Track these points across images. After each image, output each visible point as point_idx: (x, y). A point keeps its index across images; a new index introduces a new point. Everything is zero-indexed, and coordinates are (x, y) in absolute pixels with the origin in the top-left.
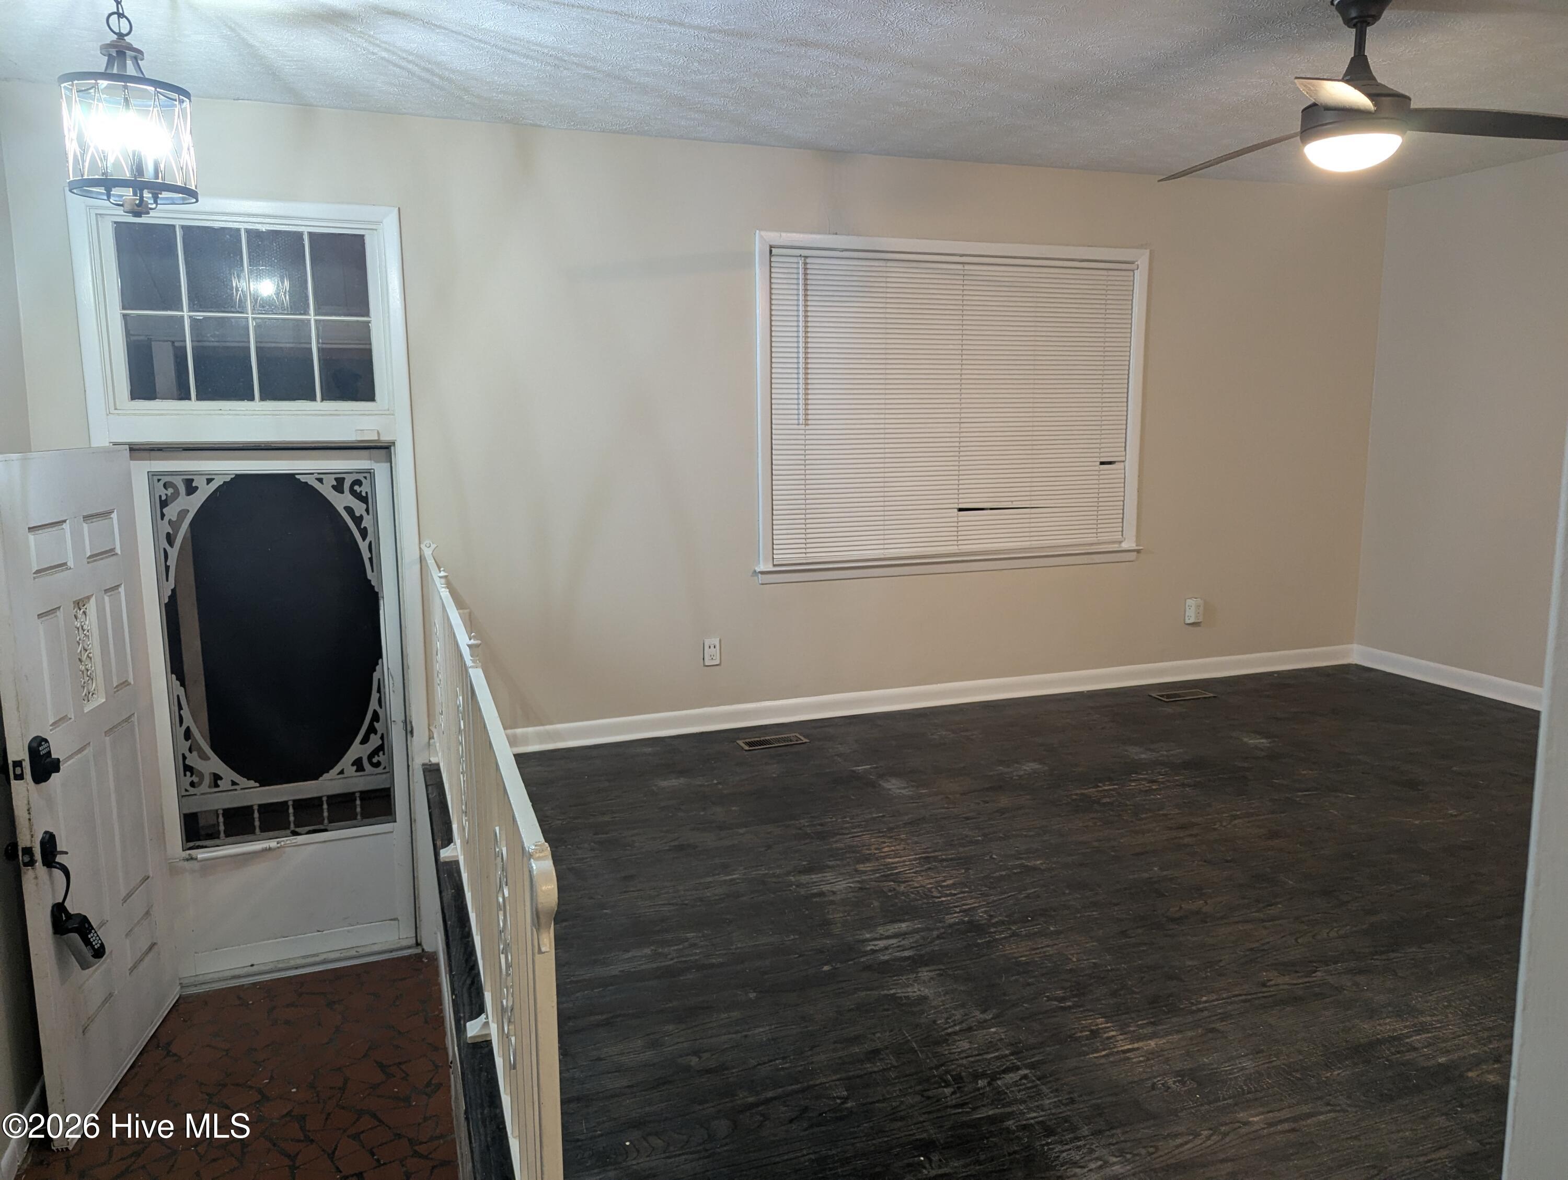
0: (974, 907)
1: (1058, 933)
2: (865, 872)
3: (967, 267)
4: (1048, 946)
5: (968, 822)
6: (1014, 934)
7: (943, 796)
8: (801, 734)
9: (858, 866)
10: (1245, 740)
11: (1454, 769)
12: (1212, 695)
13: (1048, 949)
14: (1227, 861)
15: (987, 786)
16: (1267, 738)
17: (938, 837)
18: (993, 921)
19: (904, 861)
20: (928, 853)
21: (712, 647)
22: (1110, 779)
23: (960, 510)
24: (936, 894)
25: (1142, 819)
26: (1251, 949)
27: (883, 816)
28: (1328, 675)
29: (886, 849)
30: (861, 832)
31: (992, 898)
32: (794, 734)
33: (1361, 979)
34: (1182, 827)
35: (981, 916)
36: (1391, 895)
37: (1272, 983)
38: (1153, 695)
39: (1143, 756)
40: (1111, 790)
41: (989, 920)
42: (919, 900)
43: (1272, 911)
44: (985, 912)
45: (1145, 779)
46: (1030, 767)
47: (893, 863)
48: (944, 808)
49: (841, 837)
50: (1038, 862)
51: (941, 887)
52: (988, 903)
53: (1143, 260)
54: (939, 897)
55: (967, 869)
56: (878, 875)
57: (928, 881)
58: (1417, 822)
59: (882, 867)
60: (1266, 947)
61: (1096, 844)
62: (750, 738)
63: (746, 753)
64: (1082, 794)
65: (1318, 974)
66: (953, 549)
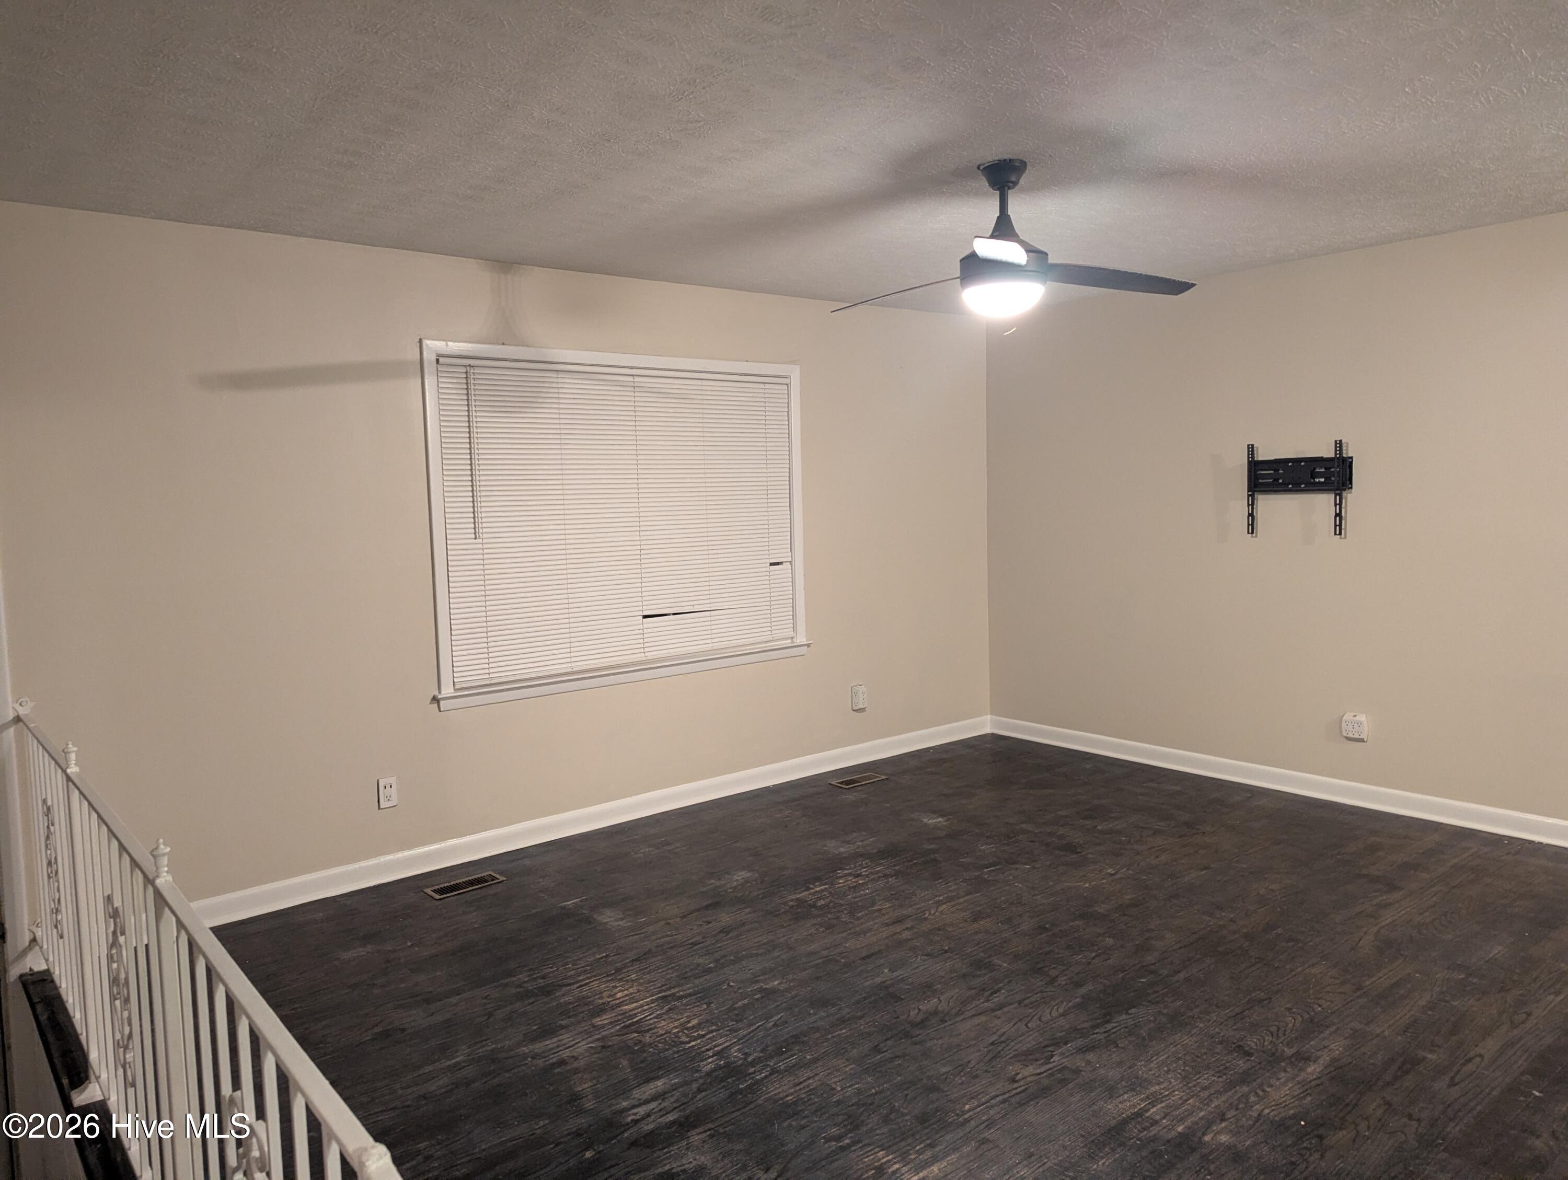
0: (726, 1047)
1: (815, 1060)
2: (603, 1026)
3: (637, 379)
4: (809, 1078)
5: (696, 947)
6: (774, 1071)
7: (663, 923)
8: (494, 871)
9: (594, 1021)
10: (925, 820)
11: (1099, 828)
12: (884, 777)
13: (811, 1081)
14: (946, 952)
15: (705, 904)
16: (942, 816)
17: (670, 971)
18: (750, 1059)
19: (642, 1006)
20: (664, 991)
21: (388, 787)
22: (819, 879)
23: (645, 617)
24: (684, 1039)
25: (858, 919)
26: (993, 1043)
27: (607, 956)
28: (973, 747)
29: (619, 995)
30: (588, 978)
31: (742, 1033)
32: (488, 873)
33: (1091, 1056)
34: (899, 921)
35: (735, 1057)
36: (1089, 963)
37: (1019, 1076)
38: (834, 783)
39: (842, 850)
40: (822, 891)
41: (745, 1059)
42: (667, 1050)
43: (997, 999)
44: (739, 1050)
45: (850, 874)
46: (740, 876)
47: (631, 1010)
48: (667, 936)
49: (568, 988)
50: (776, 983)
51: (687, 1029)
52: (739, 1040)
53: (795, 373)
54: (689, 1042)
55: (709, 1004)
56: (618, 1027)
57: (672, 1025)
58: (1087, 885)
59: (620, 1017)
60: (1003, 1039)
61: (825, 953)
62: (438, 884)
63: (440, 902)
64: (797, 899)
65: (1055, 1058)
66: (641, 657)
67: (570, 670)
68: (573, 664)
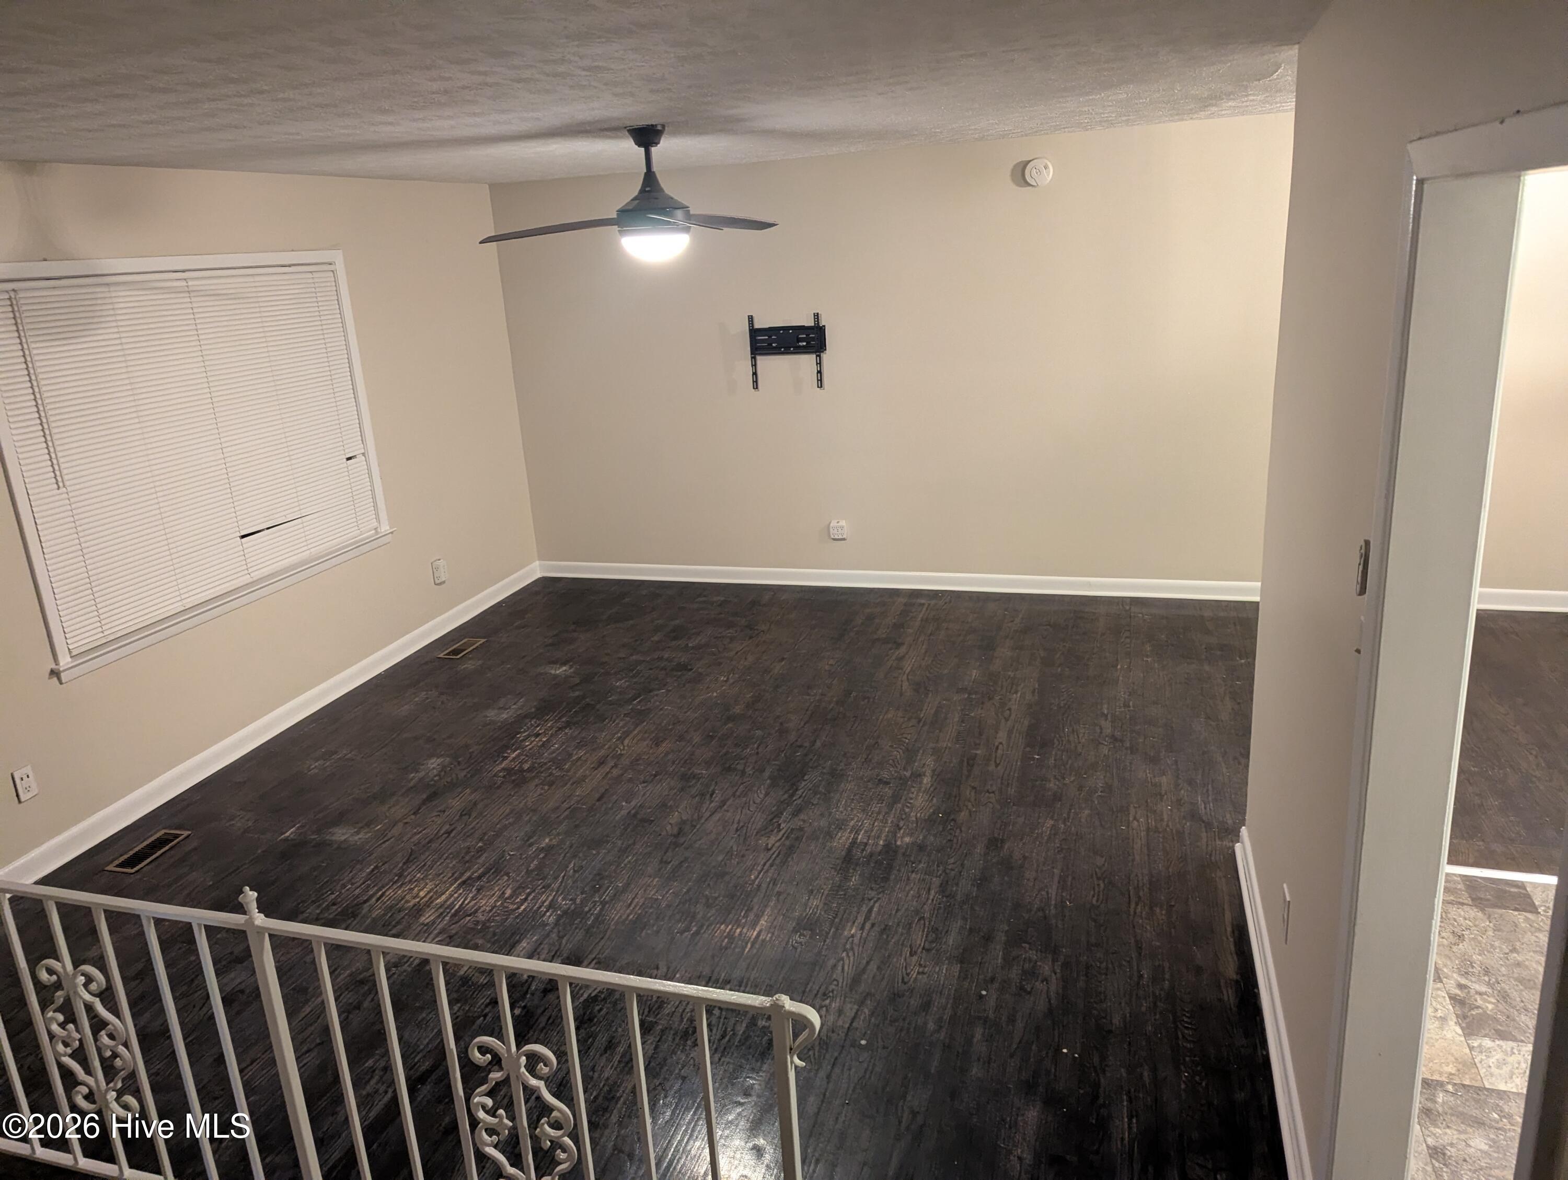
0: (552, 900)
1: (627, 885)
2: (434, 922)
3: (190, 283)
4: (633, 899)
5: (452, 835)
6: (604, 903)
7: (400, 825)
8: (170, 828)
9: (422, 919)
10: (553, 672)
11: (690, 645)
12: (483, 641)
13: (636, 900)
14: (655, 776)
15: (424, 796)
16: (564, 664)
17: (448, 861)
18: (578, 901)
19: (451, 896)
20: (460, 877)
21: (24, 777)
22: (506, 747)
23: (243, 537)
24: (512, 907)
25: (568, 771)
26: (737, 830)
27: (376, 867)
28: (537, 593)
29: (422, 894)
30: (380, 889)
31: (555, 886)
32: (163, 832)
33: (802, 816)
34: (601, 763)
35: (566, 904)
36: (758, 753)
37: (770, 846)
38: (441, 656)
39: (505, 716)
40: (518, 756)
41: (575, 903)
42: (507, 919)
43: (718, 797)
44: (564, 899)
45: (529, 736)
46: (434, 764)
47: (445, 901)
48: (416, 834)
49: (368, 904)
50: (547, 840)
51: (507, 899)
52: (557, 891)
53: (338, 258)
54: (518, 908)
55: (507, 874)
56: (447, 918)
57: (492, 901)
58: (715, 694)
59: (441, 910)
60: (741, 824)
61: (565, 805)
62: (115, 859)
63: (138, 876)
64: (503, 769)
65: (783, 825)
66: (247, 579)
67: (183, 608)
68: (184, 602)
